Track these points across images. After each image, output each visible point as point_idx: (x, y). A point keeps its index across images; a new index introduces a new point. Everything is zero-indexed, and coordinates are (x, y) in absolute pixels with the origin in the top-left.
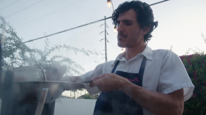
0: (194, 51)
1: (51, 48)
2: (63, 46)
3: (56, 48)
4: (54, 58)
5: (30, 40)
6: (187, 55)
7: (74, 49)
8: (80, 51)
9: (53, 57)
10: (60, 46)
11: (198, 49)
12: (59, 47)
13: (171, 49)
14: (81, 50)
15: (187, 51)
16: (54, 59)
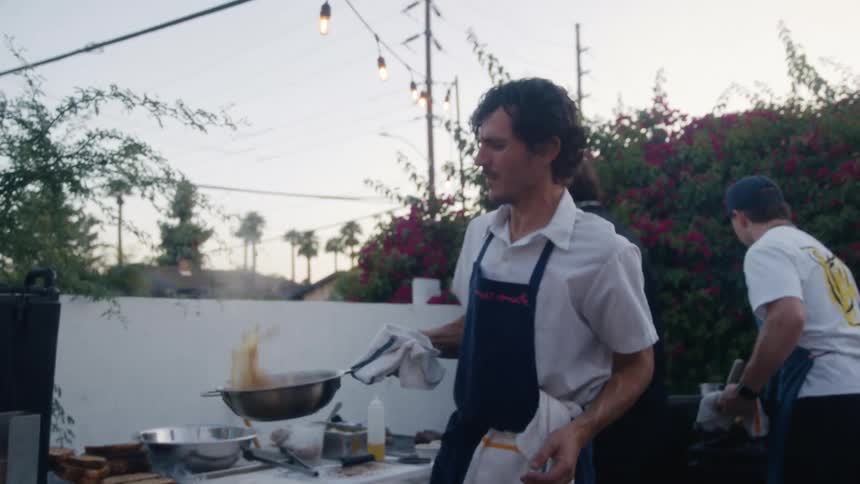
0: (752, 96)
1: (65, 101)
2: (108, 91)
3: (86, 99)
4: (91, 142)
5: (90, 46)
6: (718, 114)
7: (148, 105)
8: (171, 112)
9: (86, 138)
10: (99, 93)
11: (768, 91)
12: (93, 95)
13: (658, 85)
14: (174, 108)
15: (721, 98)
16: (90, 146)
